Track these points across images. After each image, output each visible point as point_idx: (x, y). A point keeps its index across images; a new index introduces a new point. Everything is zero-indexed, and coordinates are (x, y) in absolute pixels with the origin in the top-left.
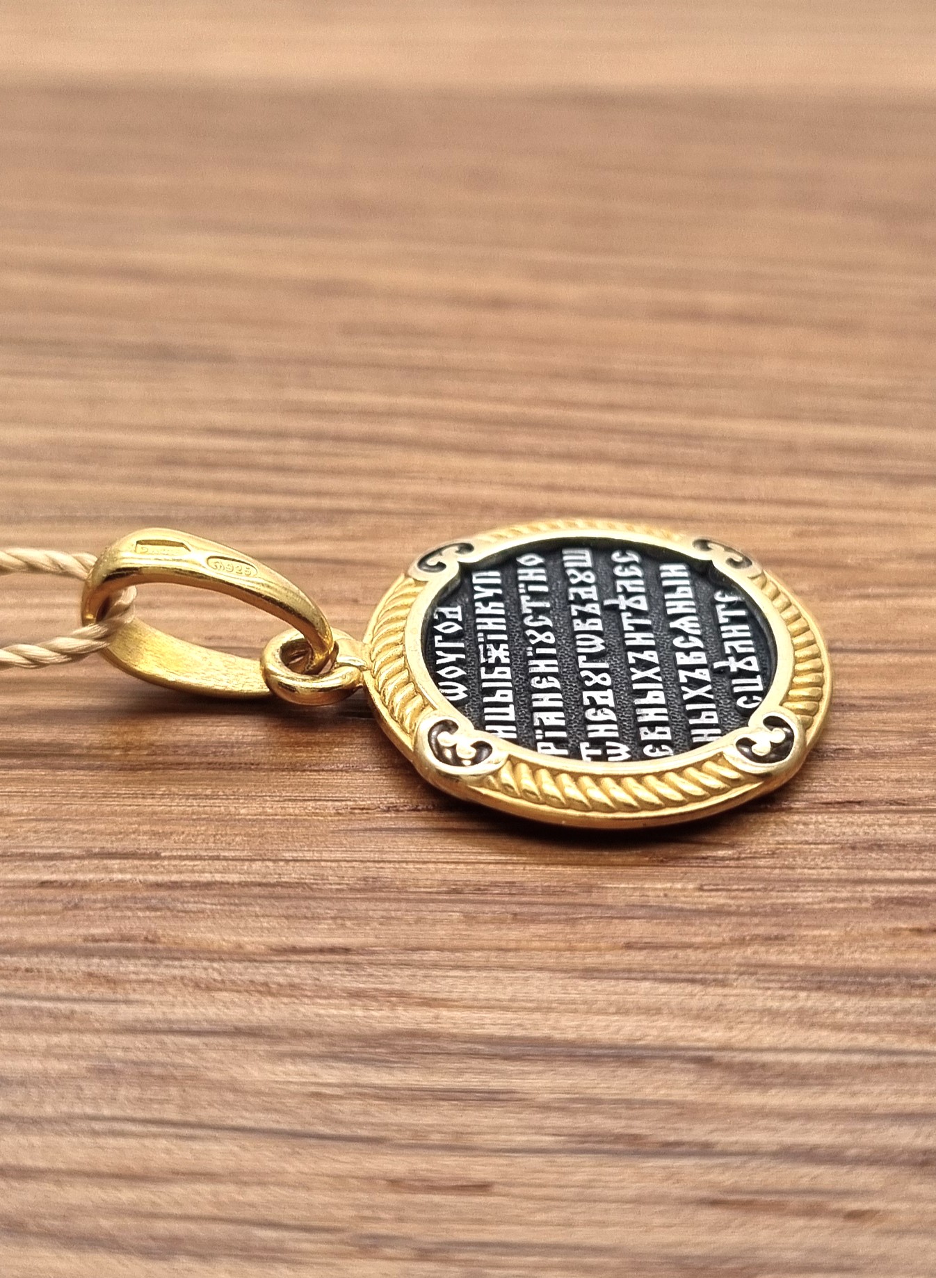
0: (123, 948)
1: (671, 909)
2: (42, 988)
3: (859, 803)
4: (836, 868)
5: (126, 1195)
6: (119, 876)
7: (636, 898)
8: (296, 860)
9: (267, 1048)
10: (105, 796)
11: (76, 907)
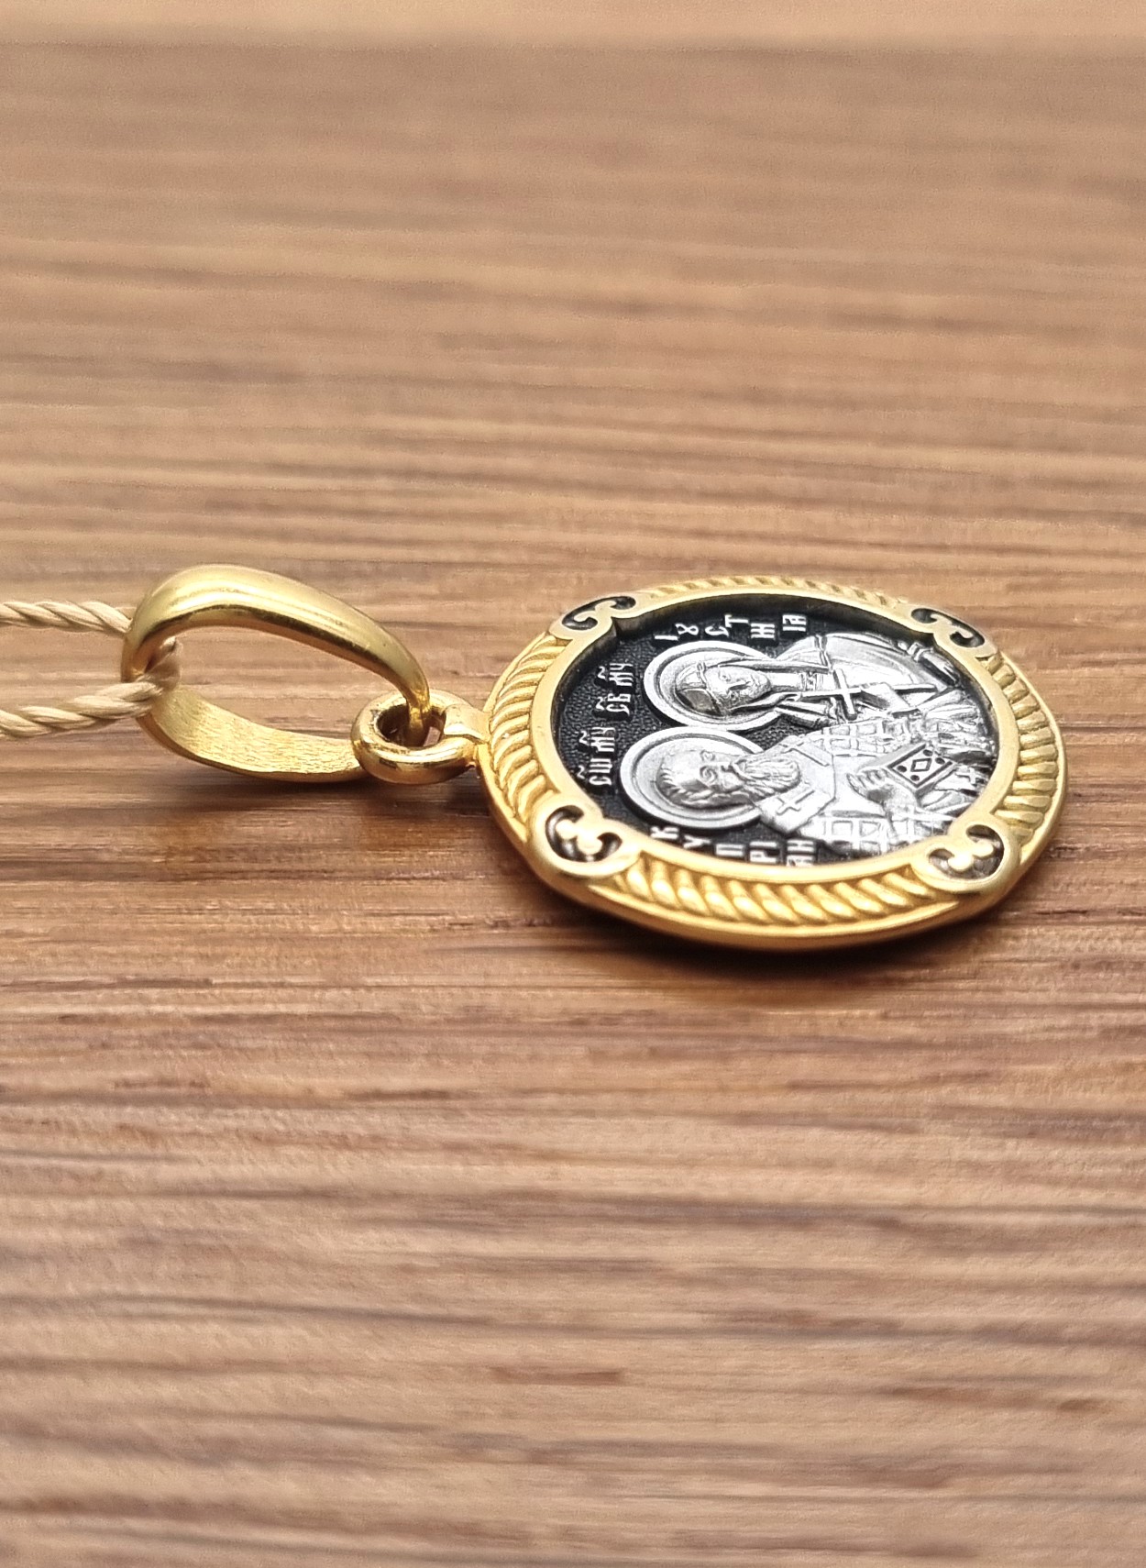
0: (164, 1094)
1: (847, 1041)
2: (61, 1142)
3: (1084, 912)
4: (1055, 991)
5: (168, 1390)
6: (158, 1008)
7: (804, 1028)
8: (379, 987)
9: (343, 1211)
10: (141, 911)
11: (104, 1046)
